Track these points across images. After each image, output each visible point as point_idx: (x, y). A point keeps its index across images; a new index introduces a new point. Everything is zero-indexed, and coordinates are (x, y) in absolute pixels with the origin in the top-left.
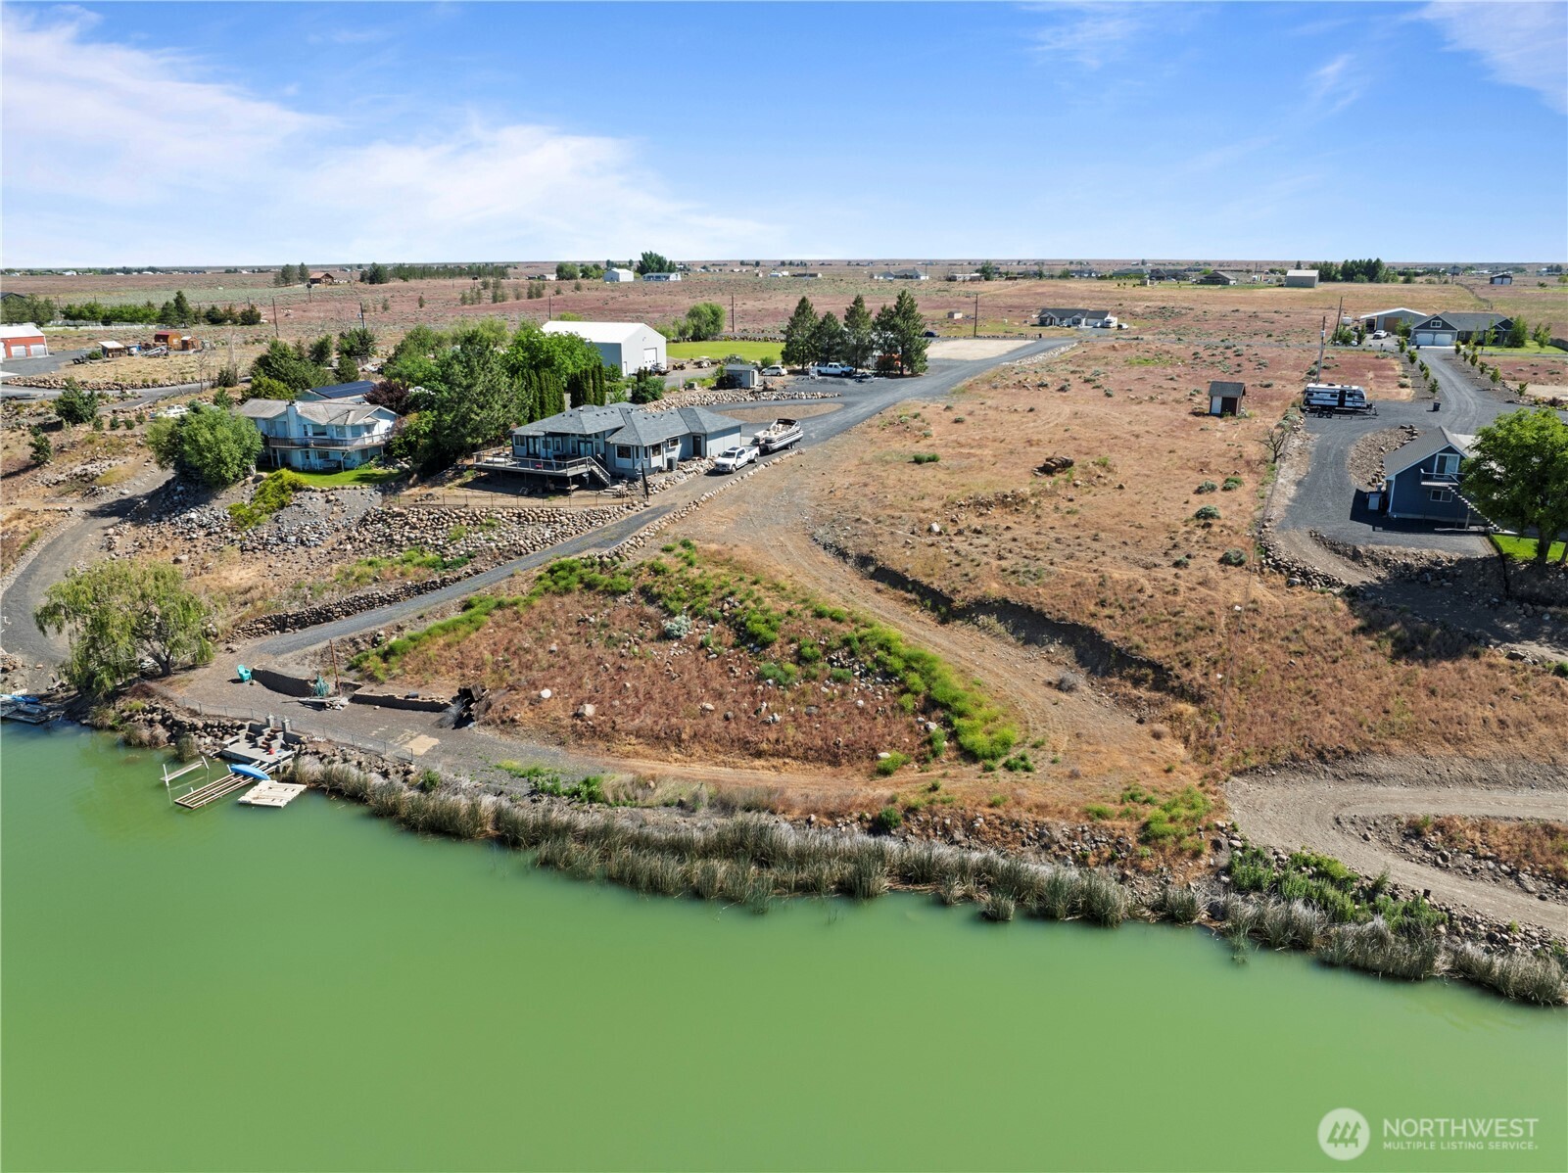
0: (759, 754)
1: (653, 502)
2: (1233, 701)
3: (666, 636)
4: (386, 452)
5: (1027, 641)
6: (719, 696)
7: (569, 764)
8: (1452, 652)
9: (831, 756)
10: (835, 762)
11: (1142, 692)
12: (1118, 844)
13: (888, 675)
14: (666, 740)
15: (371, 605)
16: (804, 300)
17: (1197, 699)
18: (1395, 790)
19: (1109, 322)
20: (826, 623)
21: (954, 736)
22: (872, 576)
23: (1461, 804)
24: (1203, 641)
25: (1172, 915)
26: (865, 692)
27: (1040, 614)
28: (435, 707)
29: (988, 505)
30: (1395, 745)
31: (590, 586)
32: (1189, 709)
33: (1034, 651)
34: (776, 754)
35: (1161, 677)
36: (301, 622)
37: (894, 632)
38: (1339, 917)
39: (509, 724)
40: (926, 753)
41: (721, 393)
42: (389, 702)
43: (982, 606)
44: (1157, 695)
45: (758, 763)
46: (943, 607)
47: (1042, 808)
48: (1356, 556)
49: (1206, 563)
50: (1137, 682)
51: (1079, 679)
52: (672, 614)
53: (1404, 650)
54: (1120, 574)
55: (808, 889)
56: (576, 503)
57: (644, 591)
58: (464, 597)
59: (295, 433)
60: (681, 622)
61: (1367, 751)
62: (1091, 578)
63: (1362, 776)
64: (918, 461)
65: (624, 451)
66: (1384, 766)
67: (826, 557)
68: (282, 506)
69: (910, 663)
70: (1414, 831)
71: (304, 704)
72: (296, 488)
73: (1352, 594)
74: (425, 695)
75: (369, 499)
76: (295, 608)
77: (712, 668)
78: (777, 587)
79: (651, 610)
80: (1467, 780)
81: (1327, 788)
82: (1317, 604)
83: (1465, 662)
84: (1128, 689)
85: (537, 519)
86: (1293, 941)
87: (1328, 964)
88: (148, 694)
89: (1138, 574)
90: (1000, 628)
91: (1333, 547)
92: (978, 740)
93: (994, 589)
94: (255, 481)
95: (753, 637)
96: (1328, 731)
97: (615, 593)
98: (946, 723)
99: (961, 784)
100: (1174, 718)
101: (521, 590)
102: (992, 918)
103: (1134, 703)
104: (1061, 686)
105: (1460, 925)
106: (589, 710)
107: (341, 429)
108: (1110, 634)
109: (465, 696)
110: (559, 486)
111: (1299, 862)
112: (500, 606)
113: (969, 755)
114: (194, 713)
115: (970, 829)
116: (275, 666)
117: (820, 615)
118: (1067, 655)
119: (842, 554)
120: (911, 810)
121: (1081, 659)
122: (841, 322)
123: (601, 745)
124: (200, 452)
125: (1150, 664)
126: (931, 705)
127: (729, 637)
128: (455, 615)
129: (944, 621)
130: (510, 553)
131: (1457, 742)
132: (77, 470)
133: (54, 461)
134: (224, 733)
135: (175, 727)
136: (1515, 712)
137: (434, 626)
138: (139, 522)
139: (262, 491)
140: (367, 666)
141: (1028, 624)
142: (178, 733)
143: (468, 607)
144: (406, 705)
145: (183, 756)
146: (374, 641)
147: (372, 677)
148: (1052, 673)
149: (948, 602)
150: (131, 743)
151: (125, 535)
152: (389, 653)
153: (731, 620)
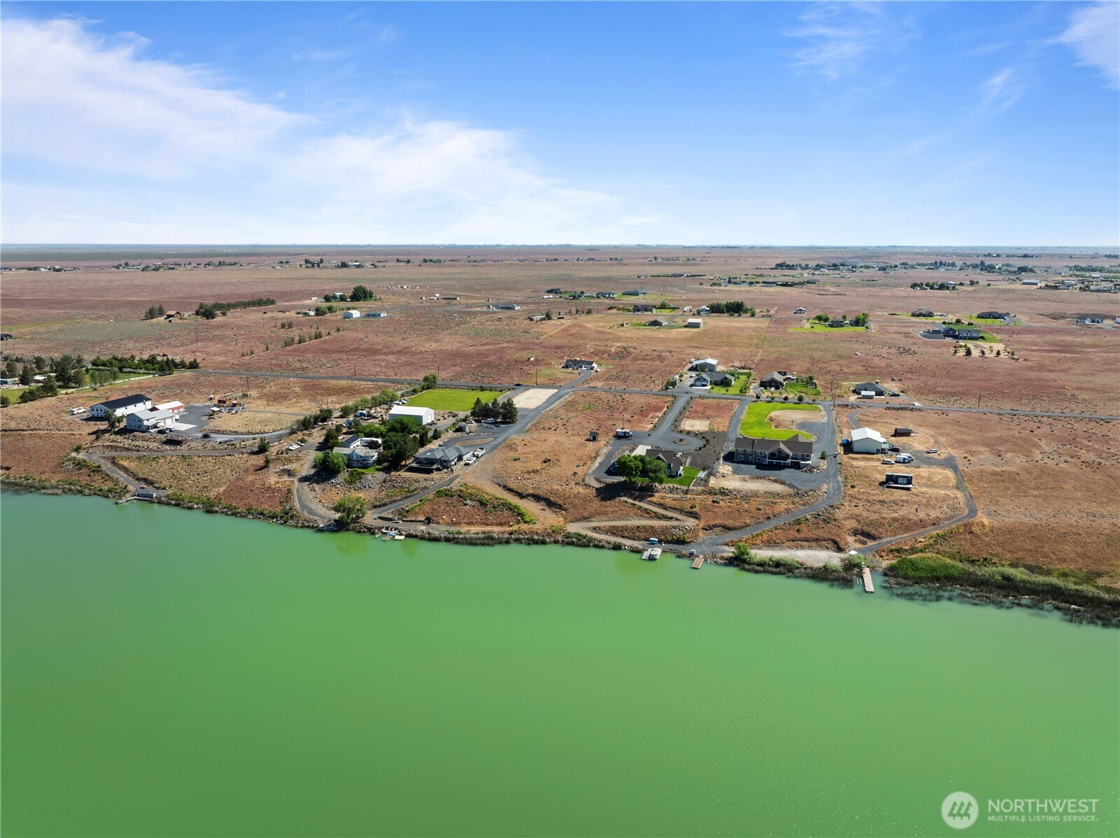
0: (488, 525)
1: (455, 474)
2: (571, 510)
3: (466, 505)
4: (379, 462)
5: (537, 502)
6: (479, 515)
7: (454, 529)
8: (610, 500)
9: (501, 524)
10: (502, 525)
11: (557, 510)
12: (549, 533)
13: (511, 510)
14: (470, 524)
15: (395, 501)
16: (478, 399)
17: (566, 510)
18: (594, 522)
19: (593, 367)
20: (498, 500)
21: (523, 519)
22: (507, 490)
23: (602, 524)
24: (569, 500)
25: (556, 542)
26: (506, 513)
27: (540, 497)
28: (421, 521)
29: (530, 472)
30: (596, 516)
31: (446, 495)
32: (564, 512)
33: (539, 504)
34: (491, 525)
35: (560, 507)
36: (380, 506)
37: (511, 501)
38: (580, 540)
39: (438, 523)
40: (518, 522)
41: (457, 433)
42: (411, 521)
43: (529, 495)
44: (560, 510)
46: (521, 496)
47: (537, 529)
48: (600, 482)
49: (572, 484)
50: (556, 508)
51: (547, 509)
52: (466, 500)
53: (603, 499)
54: (556, 487)
55: (500, 543)
56: (435, 475)
57: (459, 495)
58: (419, 499)
59: (355, 458)
60: (468, 502)
61: (592, 517)
62: (550, 488)
63: (590, 521)
64: (515, 460)
65: (445, 461)
66: (594, 519)
67: (496, 486)
68: (360, 478)
69: (515, 507)
70: (595, 529)
71: (392, 522)
72: (363, 473)
73: (597, 489)
74: (418, 519)
75: (381, 476)
76: (378, 503)
77: (476, 510)
78: (487, 493)
79: (461, 499)
80: (604, 520)
81: (583, 523)
82: (590, 492)
83: (612, 501)
84: (555, 510)
85: (429, 480)
86: (572, 544)
87: (576, 546)
88: (358, 523)
89: (559, 487)
90: (532, 499)
91: (598, 480)
92: (528, 519)
93: (531, 491)
94: (347, 471)
95: (484, 504)
96: (586, 514)
97: (453, 496)
98: (522, 517)
99: (524, 527)
100: (562, 514)
101: (431, 497)
102: (529, 544)
103: (556, 512)
104: (543, 510)
105: (597, 540)
106: (454, 519)
107: (368, 457)
108: (552, 499)
109: (427, 519)
110: (430, 471)
111: (575, 533)
112: (428, 500)
113: (526, 522)
115: (525, 533)
116: (382, 515)
117: (497, 499)
118: (545, 504)
119: (500, 485)
120: (516, 531)
121: (547, 505)
122: (490, 405)
123: (458, 525)
124: (334, 464)
125: (559, 504)
126: (519, 514)
127: (479, 504)
128: (419, 503)
129: (521, 498)
130: (425, 488)
131: (606, 514)
132: (281, 468)
133: (271, 465)
134: (380, 529)
135: (368, 528)
136: (616, 509)
137: (414, 505)
138: (318, 483)
139: (352, 474)
140: (403, 514)
141: (537, 498)
142: (369, 529)
143: (421, 501)
144: (415, 521)
145: (373, 533)
146: (403, 509)
147: (405, 517)
148: (542, 507)
149: (522, 494)
150: (359, 532)
151: (316, 487)
152: (407, 511)
153: (479, 500)
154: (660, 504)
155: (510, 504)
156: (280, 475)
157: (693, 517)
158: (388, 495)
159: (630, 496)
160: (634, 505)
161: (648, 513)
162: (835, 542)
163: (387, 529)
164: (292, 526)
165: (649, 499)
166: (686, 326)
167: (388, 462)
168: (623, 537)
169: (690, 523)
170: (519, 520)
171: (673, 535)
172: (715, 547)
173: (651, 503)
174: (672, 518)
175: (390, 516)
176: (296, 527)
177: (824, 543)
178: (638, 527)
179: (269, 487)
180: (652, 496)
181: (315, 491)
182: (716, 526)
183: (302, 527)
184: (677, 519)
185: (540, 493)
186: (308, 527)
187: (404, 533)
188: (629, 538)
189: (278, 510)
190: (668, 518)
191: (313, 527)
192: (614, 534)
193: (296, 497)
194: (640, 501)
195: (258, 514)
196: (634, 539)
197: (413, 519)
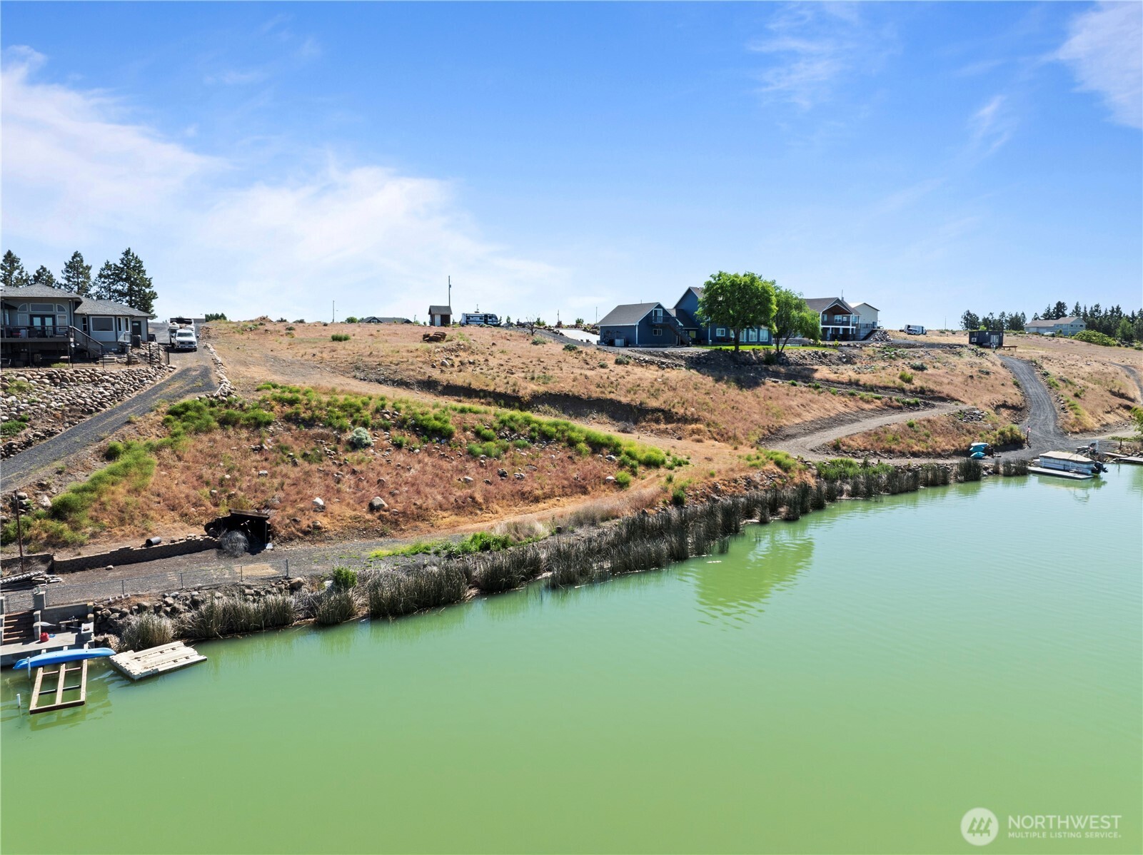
2: (713, 420)
3: (356, 445)
6: (460, 472)
10: (584, 491)
11: (662, 426)
13: (548, 438)
14: (467, 507)
20: (473, 416)
21: (631, 457)
24: (665, 395)
26: (545, 451)
27: (576, 397)
28: (190, 547)
32: (698, 426)
33: (585, 420)
34: (547, 497)
35: (669, 416)
38: (872, 478)
40: (629, 470)
42: (124, 558)
43: (536, 399)
44: (674, 425)
45: (541, 505)
46: (515, 403)
50: (657, 421)
51: (628, 428)
52: (342, 429)
53: (740, 386)
60: (361, 434)
64: (337, 340)
65: (102, 324)
67: (389, 388)
79: (316, 431)
81: (785, 443)
82: (685, 374)
83: (764, 386)
84: (655, 426)
90: (554, 411)
93: (533, 387)
95: (434, 431)
96: (760, 421)
97: (261, 425)
98: (615, 454)
100: (698, 432)
101: (154, 434)
103: (665, 432)
105: (899, 471)
108: (624, 400)
110: (48, 357)
113: (652, 464)
117: (463, 411)
118: (605, 418)
119: (402, 384)
121: (615, 419)
123: (420, 524)
125: (657, 410)
126: (598, 447)
127: (413, 437)
128: (102, 468)
137: (82, 479)
140: (36, 527)
143: (108, 456)
144: (148, 553)
149: (519, 400)
153: (401, 424)
155: (528, 421)
161: (864, 401)
165: (817, 376)
168: (915, 454)
170: (623, 464)
171: (986, 431)
172: (1071, 438)
174: (917, 405)
178: (911, 426)
180: (813, 371)
184: (928, 406)
187: (167, 623)
190: (911, 405)
197: (137, 544)
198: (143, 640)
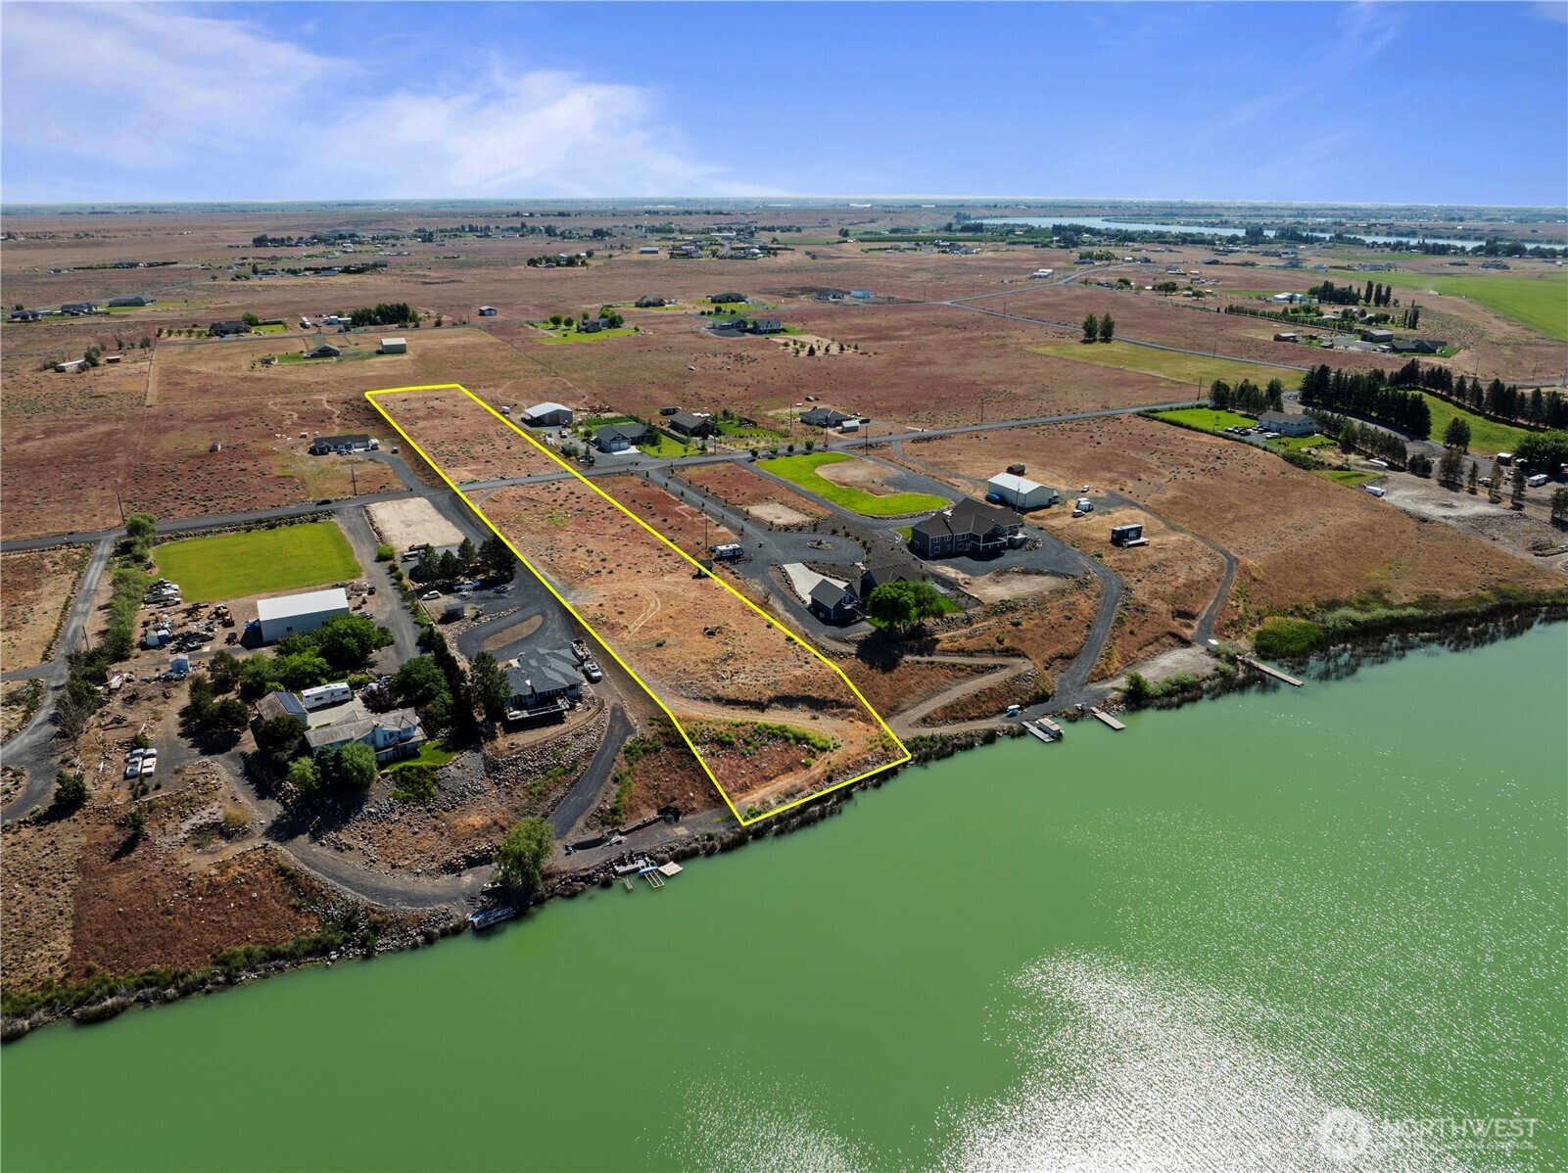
0: (771, 779)
1: (608, 706)
4: (428, 732)
6: (739, 767)
8: (895, 667)
9: (790, 769)
10: (793, 770)
11: (835, 711)
12: (882, 754)
13: (775, 736)
15: (560, 802)
17: (853, 707)
18: (911, 712)
19: (376, 445)
20: (739, 728)
21: (813, 746)
22: (726, 704)
23: (926, 708)
26: (779, 745)
27: (791, 697)
28: (656, 820)
29: (726, 660)
30: (902, 699)
31: (645, 751)
32: (854, 710)
33: (795, 710)
34: (775, 776)
35: (839, 703)
37: (764, 722)
38: (931, 748)
39: (693, 810)
40: (814, 754)
42: (639, 828)
43: (771, 701)
44: (842, 710)
45: (773, 782)
46: (760, 706)
47: (859, 754)
48: (846, 642)
50: (833, 708)
51: (817, 714)
53: (884, 670)
54: (798, 672)
56: (576, 721)
57: (667, 744)
58: (610, 778)
60: (696, 749)
61: (899, 703)
62: (792, 678)
63: (905, 711)
64: (659, 645)
66: (904, 706)
67: (706, 703)
68: (433, 781)
69: (779, 728)
70: (925, 721)
71: (611, 845)
72: (429, 768)
73: (858, 655)
74: (648, 819)
75: (472, 760)
77: (726, 760)
78: (710, 722)
79: (680, 750)
80: (921, 702)
81: (898, 718)
82: (853, 664)
83: (899, 668)
84: (832, 711)
88: (550, 875)
90: (779, 706)
91: (838, 640)
92: (820, 745)
93: (769, 693)
94: (385, 776)
95: (726, 743)
96: (887, 701)
97: (656, 750)
98: (808, 744)
99: (832, 758)
100: (852, 715)
102: (877, 786)
103: (836, 715)
104: (814, 718)
105: (951, 738)
106: (711, 792)
107: (408, 730)
108: (813, 695)
109: (662, 811)
110: (557, 718)
111: (916, 739)
112: (626, 774)
113: (823, 750)
114: (586, 870)
115: (849, 768)
116: (574, 839)
117: (737, 726)
118: (805, 707)
119: (705, 700)
120: (832, 772)
121: (812, 707)
124: (362, 770)
125: (833, 701)
126: (799, 740)
127: (716, 747)
128: (616, 788)
129: (763, 711)
130: (589, 753)
131: (913, 692)
132: (186, 826)
133: (147, 829)
134: (606, 869)
135: (583, 879)
136: (917, 678)
137: (613, 793)
138: (338, 830)
139: (405, 779)
140: (610, 818)
141: (788, 701)
142: (589, 880)
143: (616, 780)
144: (645, 825)
145: (606, 884)
146: (601, 811)
147: (617, 823)
148: (808, 715)
149: (762, 704)
150: (573, 895)
151: (344, 837)
152: (614, 811)
153: (712, 740)
154: (959, 651)
155: (767, 727)
156: (197, 846)
157: (1013, 656)
158: (531, 793)
159: (911, 652)
160: (932, 663)
161: (960, 669)
162: (1173, 635)
163: (622, 862)
164: (400, 949)
165: (939, 647)
166: (380, 353)
167: (445, 726)
168: (971, 719)
169: (1023, 666)
170: (809, 751)
171: (1026, 692)
172: (1086, 689)
173: (945, 652)
174: (995, 667)
175: (594, 835)
176: (415, 946)
177: (1164, 640)
178: (976, 696)
179: (211, 884)
180: (937, 641)
181: (350, 848)
182: (1053, 659)
183: (430, 940)
184: (1002, 666)
185: (786, 689)
186: (444, 934)
187: (666, 856)
188: (979, 718)
189: (312, 929)
190: (990, 668)
191: (457, 931)
192: (956, 719)
193: (329, 881)
194: (930, 655)
195: (265, 960)
196: (986, 717)
197: (639, 822)
198: (663, 862)
